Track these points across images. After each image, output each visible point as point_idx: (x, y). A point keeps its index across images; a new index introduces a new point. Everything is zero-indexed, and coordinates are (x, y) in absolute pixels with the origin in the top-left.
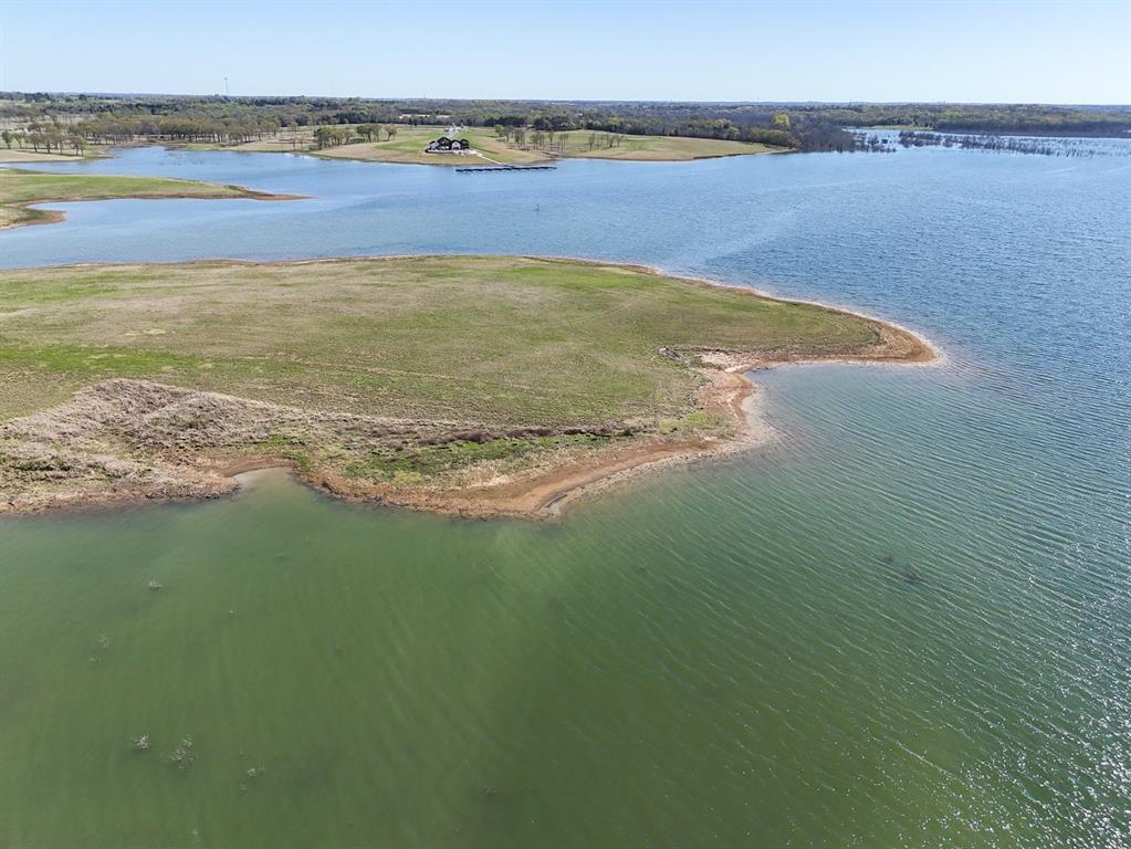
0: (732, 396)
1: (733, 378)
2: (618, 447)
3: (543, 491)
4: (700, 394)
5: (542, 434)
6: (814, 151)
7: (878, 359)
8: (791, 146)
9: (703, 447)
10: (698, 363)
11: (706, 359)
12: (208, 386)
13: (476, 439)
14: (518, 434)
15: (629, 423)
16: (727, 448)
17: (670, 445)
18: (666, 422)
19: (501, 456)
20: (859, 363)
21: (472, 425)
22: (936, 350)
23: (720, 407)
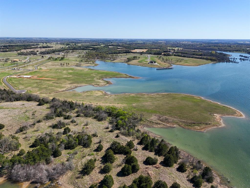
0: (219, 120)
1: (218, 118)
2: (209, 125)
3: (204, 129)
4: (215, 120)
5: (201, 123)
6: (221, 62)
7: (236, 116)
8: (216, 61)
9: (218, 126)
10: (214, 115)
11: (215, 115)
12: (164, 115)
13: (194, 123)
14: (198, 123)
15: (209, 123)
16: (220, 126)
17: (214, 126)
18: (213, 123)
19: (197, 125)
20: (234, 116)
21: (193, 122)
22: (243, 115)
23: (218, 122)
